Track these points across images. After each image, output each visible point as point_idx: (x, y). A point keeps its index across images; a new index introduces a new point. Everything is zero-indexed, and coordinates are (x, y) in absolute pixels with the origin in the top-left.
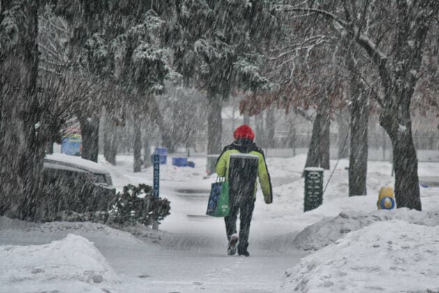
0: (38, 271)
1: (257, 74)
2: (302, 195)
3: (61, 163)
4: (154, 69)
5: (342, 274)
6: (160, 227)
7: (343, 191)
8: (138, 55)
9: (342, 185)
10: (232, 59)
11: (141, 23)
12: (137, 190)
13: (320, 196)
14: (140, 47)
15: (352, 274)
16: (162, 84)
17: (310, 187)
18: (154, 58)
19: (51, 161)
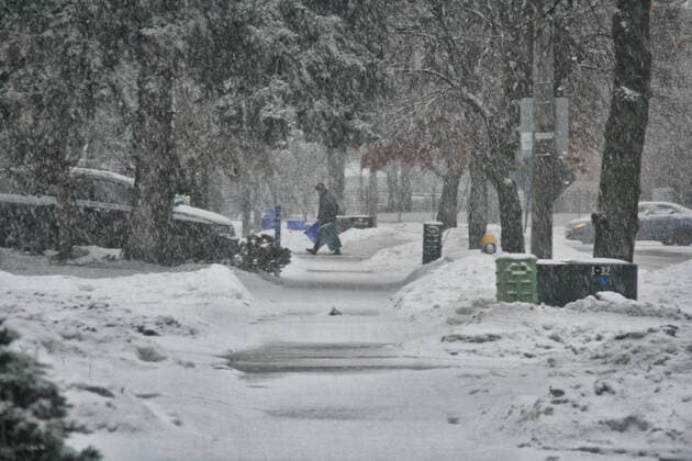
0: (193, 289)
1: (370, 132)
2: (421, 250)
3: (186, 215)
4: (277, 126)
5: (430, 292)
6: (282, 274)
7: (463, 245)
8: (264, 114)
9: (462, 240)
10: (348, 117)
11: (267, 86)
12: (259, 240)
13: (439, 249)
14: (266, 107)
15: (437, 291)
16: (285, 140)
17: (429, 241)
18: (279, 117)
19: (179, 213)
